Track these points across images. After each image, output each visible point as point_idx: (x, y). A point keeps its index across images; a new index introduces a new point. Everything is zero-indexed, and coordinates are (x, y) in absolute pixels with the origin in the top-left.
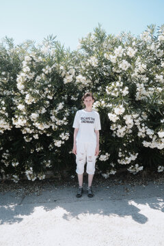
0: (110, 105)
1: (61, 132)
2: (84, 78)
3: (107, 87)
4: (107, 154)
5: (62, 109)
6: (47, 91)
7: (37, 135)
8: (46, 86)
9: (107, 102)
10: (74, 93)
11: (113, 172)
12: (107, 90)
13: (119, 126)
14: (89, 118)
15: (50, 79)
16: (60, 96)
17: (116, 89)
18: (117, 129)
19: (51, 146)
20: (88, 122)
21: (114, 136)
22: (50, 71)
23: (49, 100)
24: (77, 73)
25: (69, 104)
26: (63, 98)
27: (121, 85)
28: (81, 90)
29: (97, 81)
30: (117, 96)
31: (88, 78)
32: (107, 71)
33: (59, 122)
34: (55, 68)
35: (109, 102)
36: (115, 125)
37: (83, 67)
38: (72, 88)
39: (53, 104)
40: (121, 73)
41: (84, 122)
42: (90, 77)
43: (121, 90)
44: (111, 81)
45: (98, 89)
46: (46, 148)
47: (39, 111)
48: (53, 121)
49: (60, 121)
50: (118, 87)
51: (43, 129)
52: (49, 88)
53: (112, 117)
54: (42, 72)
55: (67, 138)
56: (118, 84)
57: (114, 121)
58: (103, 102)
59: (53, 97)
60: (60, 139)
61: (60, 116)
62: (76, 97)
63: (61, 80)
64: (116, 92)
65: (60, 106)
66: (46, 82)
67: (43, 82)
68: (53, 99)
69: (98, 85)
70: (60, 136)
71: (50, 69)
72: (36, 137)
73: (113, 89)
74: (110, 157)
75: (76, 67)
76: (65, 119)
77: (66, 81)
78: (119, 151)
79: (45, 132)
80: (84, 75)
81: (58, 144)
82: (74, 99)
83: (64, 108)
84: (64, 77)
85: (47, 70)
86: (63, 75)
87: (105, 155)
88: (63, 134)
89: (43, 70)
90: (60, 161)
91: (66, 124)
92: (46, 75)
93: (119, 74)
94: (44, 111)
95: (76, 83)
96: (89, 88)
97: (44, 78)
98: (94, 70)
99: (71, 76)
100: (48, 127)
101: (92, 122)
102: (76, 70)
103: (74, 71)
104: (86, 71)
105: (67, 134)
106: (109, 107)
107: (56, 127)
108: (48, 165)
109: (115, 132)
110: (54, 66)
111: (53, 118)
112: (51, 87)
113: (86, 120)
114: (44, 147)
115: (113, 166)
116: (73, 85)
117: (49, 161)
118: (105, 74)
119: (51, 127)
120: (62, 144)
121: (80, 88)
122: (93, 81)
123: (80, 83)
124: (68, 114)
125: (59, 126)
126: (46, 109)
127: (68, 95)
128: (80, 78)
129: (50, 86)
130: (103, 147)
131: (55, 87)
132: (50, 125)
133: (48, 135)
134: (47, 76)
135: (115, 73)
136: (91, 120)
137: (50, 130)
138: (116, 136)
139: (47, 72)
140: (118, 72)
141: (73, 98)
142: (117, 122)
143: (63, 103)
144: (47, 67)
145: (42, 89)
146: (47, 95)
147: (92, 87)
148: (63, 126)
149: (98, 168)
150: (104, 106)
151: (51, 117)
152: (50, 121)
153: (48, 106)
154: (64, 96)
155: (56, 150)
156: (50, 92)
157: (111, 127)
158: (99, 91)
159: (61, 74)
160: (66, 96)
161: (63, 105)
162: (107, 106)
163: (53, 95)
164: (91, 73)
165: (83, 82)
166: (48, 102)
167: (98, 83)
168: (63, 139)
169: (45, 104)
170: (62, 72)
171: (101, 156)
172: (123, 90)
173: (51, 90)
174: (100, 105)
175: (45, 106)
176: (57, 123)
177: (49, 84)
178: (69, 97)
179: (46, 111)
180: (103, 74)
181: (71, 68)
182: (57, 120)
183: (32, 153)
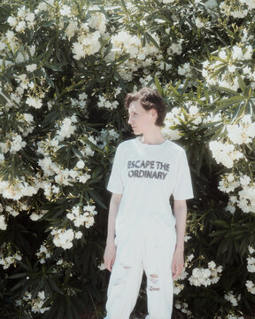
0: (215, 118)
1: (69, 205)
2: (136, 40)
3: (205, 64)
4: (212, 264)
5: (72, 138)
6: (24, 83)
7: (2, 219)
8: (20, 68)
9: (206, 109)
10: (106, 88)
12: (204, 73)
13: (245, 180)
14: (152, 163)
15: (33, 49)
16: (63, 98)
17: (232, 69)
18: (239, 189)
19: (43, 249)
20: (148, 174)
21: (232, 210)
22: (32, 24)
23: (32, 110)
24: (113, 27)
25: (94, 119)
26: (74, 102)
27: (248, 56)
28: (128, 77)
29: (176, 48)
30: (235, 88)
31: (147, 39)
32: (205, 16)
33: (65, 176)
34: (45, 13)
35: (212, 108)
36: (231, 177)
37: (130, 5)
38: (100, 73)
39: (44, 123)
40: (248, 18)
41: (136, 174)
42: (154, 36)
43: (246, 70)
44: (218, 44)
45: (181, 71)
46: (30, 257)
47: (3, 145)
48: (47, 173)
49: (66, 172)
50: (237, 64)
51: (17, 198)
52: (29, 76)
53: (223, 153)
54: (8, 27)
55: (90, 222)
56: (237, 51)
57: (229, 164)
58: (194, 110)
59: (44, 101)
60: (70, 225)
61: (66, 158)
62: (112, 100)
63: (65, 48)
64: (231, 78)
65: (67, 127)
66: (20, 58)
67: (11, 56)
68: (45, 107)
69: (178, 60)
70: (70, 216)
71: (31, 17)
73: (223, 69)
74: (223, 276)
75: (110, 8)
76: (81, 164)
77: (79, 51)
78: (247, 254)
79: (24, 207)
80: (135, 30)
81: (64, 239)
82: (108, 105)
83: (79, 131)
84: (75, 39)
85: (23, 20)
86: (70, 33)
87: (206, 267)
88: (76, 210)
89: (11, 20)
90: (72, 292)
91: (84, 179)
92: (19, 35)
93: (240, 22)
94: (17, 144)
95: (111, 58)
96: (153, 69)
97: (13, 46)
98: (167, 14)
99: (96, 36)
100: (31, 191)
101: (159, 176)
102: (108, 15)
103: (102, 21)
104: (139, 17)
105: (90, 209)
106: (212, 125)
107: (57, 190)
108: (38, 307)
109: (233, 199)
110: (42, 6)
111: (46, 164)
112: (37, 72)
113: (143, 171)
114: (24, 254)
115: (234, 302)
116: (103, 64)
117: (42, 295)
118: (199, 23)
119: (41, 191)
120: (75, 241)
121: (125, 72)
122: (164, 46)
123: (124, 57)
124: (88, 151)
125: (65, 189)
126: (24, 139)
127: (88, 92)
128: (124, 41)
129: (31, 68)
130: (199, 247)
131: (49, 71)
132: (39, 185)
133: (35, 217)
134: (24, 38)
135: (231, 20)
136: (156, 170)
137: (38, 200)
138: (239, 210)
139: (20, 27)
140: (238, 14)
141: (103, 103)
142: (239, 168)
143: (74, 118)
144: (21, 11)
145: (8, 78)
146: (24, 98)
147: (162, 67)
148: (77, 186)
149: (189, 312)
150: (197, 122)
151: (40, 163)
152: (38, 175)
153: (31, 130)
154: (77, 98)
155: (60, 262)
156: (32, 86)
157: (221, 183)
158: (182, 78)
159: (63, 32)
160: (83, 96)
161: (73, 124)
162: (205, 121)
163: (43, 95)
164: (155, 23)
165: (133, 53)
166: (28, 118)
167: (179, 53)
168: (77, 224)
169: (21, 124)
170: (66, 25)
171: (195, 271)
172: (252, 71)
173: (38, 82)
174: (186, 118)
175: (21, 130)
176: (57, 179)
177: (30, 62)
178: (92, 101)
179: (24, 144)
180: (194, 26)
181: (94, 12)
182: (57, 169)
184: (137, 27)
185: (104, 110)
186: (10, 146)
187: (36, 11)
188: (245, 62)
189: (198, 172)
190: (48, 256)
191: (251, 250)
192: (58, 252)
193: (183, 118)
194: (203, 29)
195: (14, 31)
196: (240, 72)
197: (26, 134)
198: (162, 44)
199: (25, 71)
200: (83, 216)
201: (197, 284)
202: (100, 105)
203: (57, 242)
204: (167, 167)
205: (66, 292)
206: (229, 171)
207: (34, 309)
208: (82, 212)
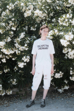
0: (62, 33)
1: (23, 56)
2: (41, 12)
3: (59, 19)
4: (61, 72)
5: (24, 38)
6: (11, 23)
7: (4, 59)
8: (10, 19)
9: (59, 31)
10: (33, 25)
11: (67, 88)
12: (59, 21)
13: (70, 50)
14: (44, 45)
15: (13, 14)
16: (21, 28)
17: (67, 20)
18: (68, 52)
19: (16, 68)
21: (66, 58)
22: (13, 8)
23: (13, 31)
24: (35, 9)
25: (29, 33)
26: (24, 29)
27: (71, 17)
28: (39, 22)
29: (51, 14)
30: (67, 25)
31: (44, 12)
32: (59, 6)
33: (22, 48)
34: (17, 5)
35: (61, 30)
36: (66, 49)
37: (39, 3)
38: (31, 21)
40: (71, 7)
42: (46, 11)
43: (70, 20)
44: (63, 14)
45: (53, 21)
46: (12, 70)
47: (5, 40)
48: (17, 47)
49: (22, 47)
50: (68, 19)
51: (9, 54)
52: (12, 21)
53: (64, 42)
54: (7, 8)
55: (28, 61)
56: (68, 15)
57: (65, 45)
58: (56, 31)
59: (16, 28)
60: (23, 61)
61: (22, 43)
62: (34, 28)
63: (22, 14)
64: (66, 22)
65: (22, 35)
66: (10, 17)
67: (8, 16)
68: (16, 30)
69: (52, 18)
70: (23, 59)
71: (13, 6)
72: (4, 61)
73: (64, 20)
74: (63, 75)
75: (34, 4)
76: (26, 45)
77: (26, 15)
79: (11, 57)
80: (41, 10)
81: (21, 65)
82: (33, 29)
83: (26, 36)
84: (25, 12)
85: (11, 6)
86: (23, 10)
87: (59, 73)
89: (8, 7)
90: (23, 79)
91: (27, 49)
92: (10, 11)
93: (69, 8)
94: (9, 39)
95: (34, 17)
96: (45, 20)
97: (8, 13)
98: (49, 5)
99: (30, 11)
100: (12, 52)
101: (46, 48)
102: (34, 5)
103: (32, 7)
104: (42, 6)
105: (28, 57)
106: (61, 35)
107: (19, 52)
108: (14, 83)
109: (66, 55)
110: (16, 3)
111: (17, 45)
112: (15, 21)
114: (10, 69)
115: (66, 82)
116: (32, 18)
117: (15, 80)
118: (58, 8)
119: (15, 52)
120: (24, 66)
121: (38, 21)
122: (48, 14)
123: (38, 17)
124: (28, 42)
125: (22, 52)
126: (11, 38)
127: (28, 26)
128: (38, 12)
129: (13, 19)
130: (57, 68)
131: (18, 20)
132: (15, 51)
133: (13, 59)
134: (11, 11)
135: (66, 7)
136: (45, 47)
137: (14, 55)
138: (68, 58)
139: (10, 8)
140: (68, 6)
141: (32, 29)
142: (68, 47)
143: (24, 33)
144: (10, 4)
145: (7, 22)
146: (11, 27)
147: (48, 19)
148: (25, 51)
149: (54, 85)
150: (57, 34)
151: (15, 45)
152: (14, 48)
153: (13, 36)
154: (25, 27)
155: (20, 71)
156: (13, 24)
157: (63, 51)
158: (53, 22)
159: (22, 10)
160: (27, 27)
161: (24, 34)
162: (59, 34)
163: (16, 27)
164: (46, 8)
165: (40, 16)
166: (12, 33)
167: (52, 16)
168: (25, 61)
169: (10, 34)
170: (22, 8)
171: (56, 74)
172: (72, 21)
173: (15, 23)
174: (54, 33)
175: (10, 36)
176: (20, 49)
177: (13, 18)
178: (29, 28)
180: (56, 8)
181: (30, 5)
182: (19, 46)
183: (1, 74)
184: (41, 9)
185: (32, 31)
186: (7, 40)
187: (15, 4)
188: (70, 18)
189: (57, 48)
190: (17, 69)
191: (71, 69)
192: (20, 68)
193: (53, 33)
194: (59, 9)
195: (9, 9)
196: (69, 21)
197: (11, 37)
198: (48, 13)
199: (11, 20)
200: (26, 59)
201: (57, 77)
202: (31, 29)
203: (19, 66)
204: (48, 46)
205: (21, 79)
206: (66, 47)
207: (13, 84)
208: (26, 58)
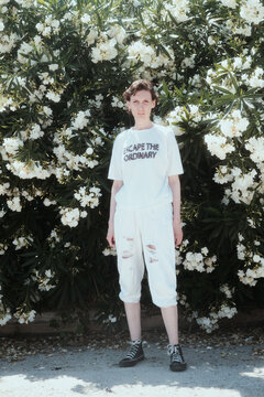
0: (211, 116)
1: (75, 186)
2: (150, 50)
3: (210, 72)
4: (205, 250)
5: (85, 129)
6: (47, 79)
7: (17, 200)
8: (44, 67)
12: (208, 80)
13: (237, 171)
15: (57, 53)
19: (54, 234)
20: (140, 156)
21: (226, 202)
22: (57, 30)
24: (132, 39)
26: (91, 102)
27: (247, 65)
29: (189, 62)
31: (160, 50)
33: (76, 161)
34: (69, 22)
36: (224, 169)
37: (148, 22)
38: (115, 77)
39: (62, 115)
42: (168, 49)
43: (244, 77)
45: (191, 82)
47: (24, 133)
48: (61, 160)
49: (78, 158)
50: (237, 71)
52: (51, 74)
53: (216, 145)
54: (36, 32)
55: (96, 203)
56: (238, 61)
58: (195, 110)
59: (63, 97)
60: (77, 204)
61: (77, 146)
65: (81, 120)
66: (45, 59)
67: (36, 57)
68: (62, 101)
69: (190, 72)
70: (77, 196)
71: (56, 24)
72: (15, 205)
73: (224, 76)
74: (217, 266)
75: (127, 20)
76: (90, 151)
77: (97, 56)
78: (236, 241)
79: (39, 193)
80: (151, 42)
81: (70, 218)
82: (121, 105)
83: (92, 124)
84: (94, 45)
85: (49, 26)
86: (90, 39)
88: (83, 190)
90: (76, 271)
91: (92, 164)
92: (45, 39)
94: (36, 132)
95: (127, 64)
96: (167, 79)
97: (39, 47)
98: (183, 32)
99: (112, 43)
100: (44, 174)
101: (149, 155)
105: (96, 190)
106: (209, 122)
107: (67, 173)
108: (45, 286)
109: (227, 191)
110: (68, 16)
111: (60, 151)
112: (59, 71)
115: (228, 293)
116: (119, 69)
117: (48, 273)
119: (53, 175)
120: (80, 220)
122: (178, 61)
123: (138, 65)
124: (98, 140)
125: (74, 173)
126: (42, 130)
128: (140, 51)
129: (53, 67)
132: (53, 171)
133: (47, 203)
134: (48, 41)
136: (146, 151)
139: (46, 32)
141: (116, 103)
142: (232, 161)
143: (88, 113)
144: (48, 19)
145: (33, 76)
147: (174, 78)
148: (86, 172)
149: (187, 305)
150: (198, 119)
151: (55, 150)
152: (52, 163)
153: (49, 122)
154: (94, 98)
155: (67, 245)
156: (52, 81)
157: (216, 175)
159: (85, 37)
160: (99, 97)
161: (86, 117)
162: (204, 119)
163: (62, 92)
164: (169, 38)
165: (147, 62)
166: (48, 111)
168: (83, 205)
169: (40, 116)
170: (88, 32)
171: (189, 255)
172: (249, 78)
173: (58, 79)
174: (188, 116)
175: (41, 122)
176: (68, 163)
177: (53, 62)
178: (107, 101)
179: (42, 134)
181: (112, 24)
182: (68, 155)
183: (2, 253)
184: (152, 40)
186: (29, 134)
187: (62, 20)
188: (245, 71)
190: (58, 240)
191: (241, 238)
192: (66, 232)
194: (215, 46)
195: (41, 35)
196: (239, 78)
197: (44, 127)
198: (176, 59)
199: (48, 70)
200: (88, 197)
202: (114, 105)
203: (64, 221)
204: (156, 147)
205: (70, 272)
206: (223, 163)
207: (40, 287)
208: (88, 193)
